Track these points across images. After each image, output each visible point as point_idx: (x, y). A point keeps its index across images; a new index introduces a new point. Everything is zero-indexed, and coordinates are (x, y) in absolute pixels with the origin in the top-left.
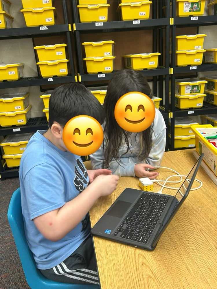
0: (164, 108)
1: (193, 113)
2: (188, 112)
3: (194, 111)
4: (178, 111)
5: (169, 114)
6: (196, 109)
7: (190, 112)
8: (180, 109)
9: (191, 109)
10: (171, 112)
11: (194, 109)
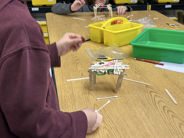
0: (144, 1)
1: (171, 7)
2: (166, 6)
3: (171, 5)
4: (156, 4)
5: (148, 6)
6: (173, 3)
7: (168, 5)
8: (158, 3)
9: (168, 3)
10: (150, 5)
11: (171, 3)
